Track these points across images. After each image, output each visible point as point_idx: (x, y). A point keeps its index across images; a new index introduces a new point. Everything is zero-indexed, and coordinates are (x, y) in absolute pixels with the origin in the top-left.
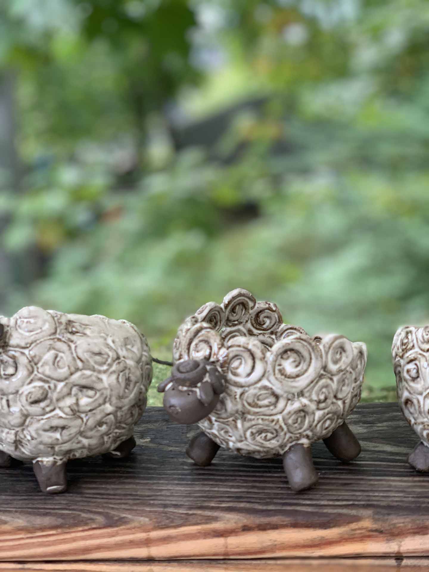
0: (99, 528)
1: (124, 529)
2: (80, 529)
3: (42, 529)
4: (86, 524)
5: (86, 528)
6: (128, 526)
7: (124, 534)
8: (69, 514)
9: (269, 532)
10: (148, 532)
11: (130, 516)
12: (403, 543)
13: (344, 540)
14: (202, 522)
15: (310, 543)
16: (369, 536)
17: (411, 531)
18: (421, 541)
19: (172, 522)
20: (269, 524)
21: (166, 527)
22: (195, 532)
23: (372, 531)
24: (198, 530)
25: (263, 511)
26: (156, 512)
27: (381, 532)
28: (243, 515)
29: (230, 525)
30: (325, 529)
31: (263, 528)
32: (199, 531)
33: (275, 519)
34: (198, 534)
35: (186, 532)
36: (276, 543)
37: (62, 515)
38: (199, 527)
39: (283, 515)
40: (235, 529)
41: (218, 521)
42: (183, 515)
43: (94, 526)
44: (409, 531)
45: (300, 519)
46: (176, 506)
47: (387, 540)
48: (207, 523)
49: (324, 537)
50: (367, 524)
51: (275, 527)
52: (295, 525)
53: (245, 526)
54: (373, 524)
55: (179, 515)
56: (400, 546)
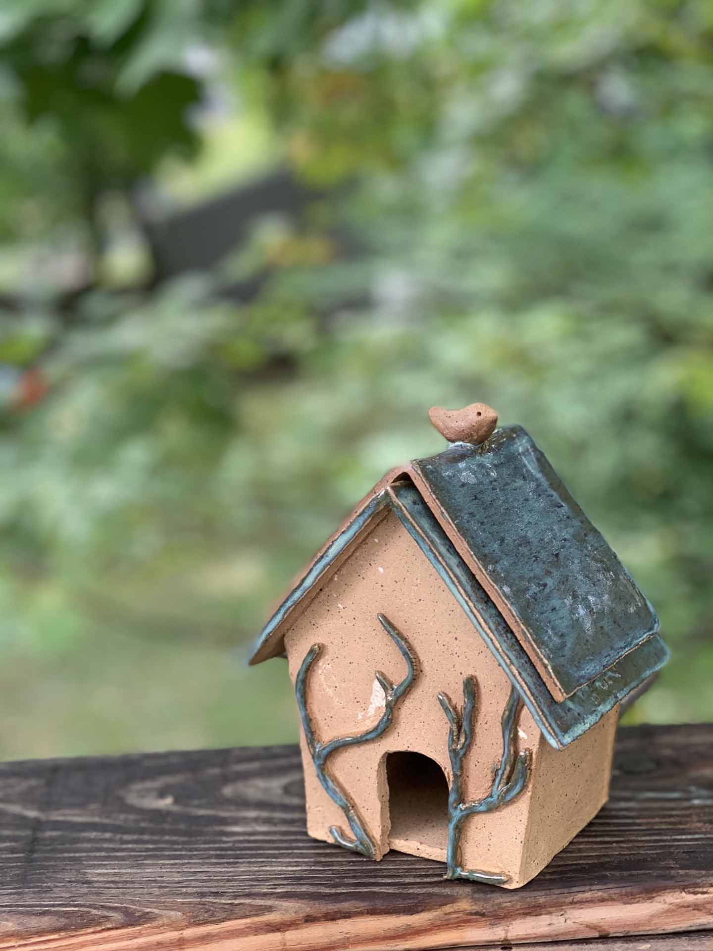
0: (117, 928)
1: (149, 927)
2: (91, 930)
3: (40, 933)
4: (99, 924)
5: (99, 928)
6: (155, 924)
7: (149, 935)
8: (74, 912)
9: (340, 922)
10: (182, 929)
11: (156, 911)
12: (511, 927)
13: (436, 928)
14: (252, 913)
15: (392, 934)
16: (469, 921)
17: (521, 911)
18: (533, 924)
19: (213, 915)
20: (339, 912)
21: (205, 922)
22: (243, 927)
23: (471, 914)
24: (246, 924)
25: (330, 895)
26: (190, 903)
27: (483, 915)
28: (305, 901)
29: (288, 917)
30: (412, 914)
31: (331, 917)
32: (248, 925)
33: (346, 906)
34: (247, 930)
35: (231, 928)
36: (349, 935)
37: (66, 913)
38: (248, 920)
39: (356, 899)
40: (295, 921)
41: (272, 911)
42: (227, 906)
43: (109, 926)
44: (517, 912)
45: (379, 904)
46: (216, 894)
47: (490, 924)
48: (257, 915)
49: (410, 925)
50: (465, 905)
51: (347, 915)
52: (372, 912)
53: (308, 916)
54: (472, 905)
55: (221, 906)
56: (507, 932)
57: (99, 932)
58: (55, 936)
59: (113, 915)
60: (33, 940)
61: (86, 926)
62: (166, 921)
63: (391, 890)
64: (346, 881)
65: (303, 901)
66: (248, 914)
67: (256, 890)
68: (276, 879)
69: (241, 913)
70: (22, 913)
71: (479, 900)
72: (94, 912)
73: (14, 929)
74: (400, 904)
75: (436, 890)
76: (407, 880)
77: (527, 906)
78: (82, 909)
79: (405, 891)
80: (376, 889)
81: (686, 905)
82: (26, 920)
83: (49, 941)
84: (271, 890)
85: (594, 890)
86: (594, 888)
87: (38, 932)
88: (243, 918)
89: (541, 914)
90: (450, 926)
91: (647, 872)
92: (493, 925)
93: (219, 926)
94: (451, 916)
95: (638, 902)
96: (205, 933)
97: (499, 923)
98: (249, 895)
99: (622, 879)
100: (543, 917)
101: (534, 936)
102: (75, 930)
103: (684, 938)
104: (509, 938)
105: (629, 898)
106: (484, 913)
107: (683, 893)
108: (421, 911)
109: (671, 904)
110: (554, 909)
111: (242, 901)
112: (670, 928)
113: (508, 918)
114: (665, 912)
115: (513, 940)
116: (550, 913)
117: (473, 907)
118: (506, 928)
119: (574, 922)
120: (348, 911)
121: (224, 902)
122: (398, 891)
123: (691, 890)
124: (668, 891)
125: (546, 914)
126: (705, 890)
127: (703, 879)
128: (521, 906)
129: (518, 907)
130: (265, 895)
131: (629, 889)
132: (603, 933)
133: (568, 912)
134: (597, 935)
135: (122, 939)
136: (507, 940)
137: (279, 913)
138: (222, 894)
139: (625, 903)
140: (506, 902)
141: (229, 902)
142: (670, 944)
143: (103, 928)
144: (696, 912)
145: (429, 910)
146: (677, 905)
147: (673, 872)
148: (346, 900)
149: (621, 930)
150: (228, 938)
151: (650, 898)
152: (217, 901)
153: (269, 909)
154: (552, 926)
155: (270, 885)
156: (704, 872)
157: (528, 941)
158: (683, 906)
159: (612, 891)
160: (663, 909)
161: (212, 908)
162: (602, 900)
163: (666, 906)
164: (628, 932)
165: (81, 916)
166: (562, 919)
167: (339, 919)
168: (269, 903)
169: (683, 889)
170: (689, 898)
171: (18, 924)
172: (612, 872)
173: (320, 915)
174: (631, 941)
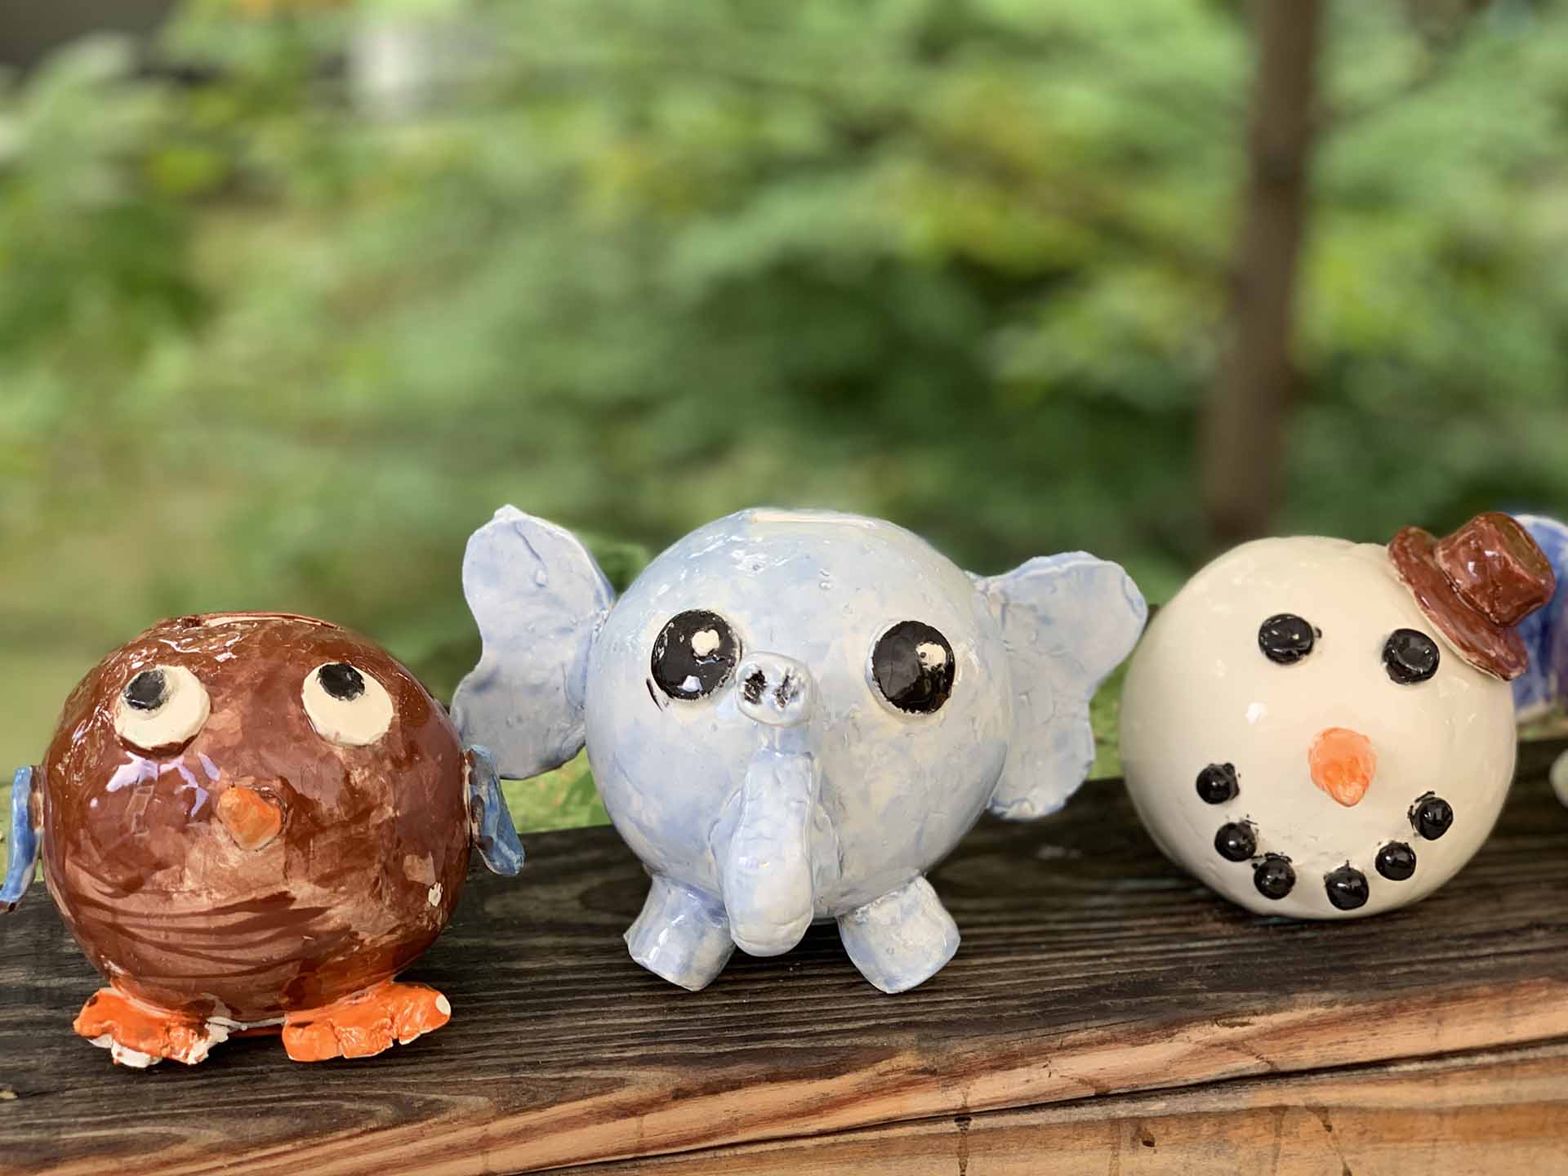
57: (358, 1136)
58: (288, 1147)
59: (378, 1108)
60: (251, 1156)
61: (337, 1128)
62: (462, 1112)
63: (798, 1044)
64: (728, 1034)
65: (669, 1069)
66: (587, 1092)
67: (594, 1055)
68: (622, 1037)
69: (577, 1093)
70: (230, 1115)
71: (928, 1050)
72: (347, 1105)
73: (221, 1140)
74: (814, 1062)
75: (865, 1040)
76: (819, 1028)
77: (996, 1056)
78: (326, 1102)
79: (819, 1044)
80: (777, 1044)
81: (1217, 1042)
82: (239, 1124)
83: (277, 1155)
84: (617, 1055)
85: (1091, 1028)
86: (1089, 1024)
87: (260, 1143)
88: (582, 1099)
89: (1015, 1068)
90: (885, 1092)
91: (1163, 997)
92: (948, 1086)
93: (543, 1114)
94: (886, 1078)
95: (1153, 1042)
96: (522, 1126)
97: (956, 1084)
98: (585, 1064)
99: (1129, 1010)
100: (1019, 1070)
101: (1005, 1099)
102: (319, 1135)
103: (1212, 1091)
104: (969, 1104)
105: (1140, 1037)
106: (935, 1070)
107: (1215, 1025)
108: (844, 1073)
109: (1197, 1042)
110: (1035, 1058)
111: (576, 1074)
112: (1193, 1078)
113: (970, 1075)
114: (1188, 1055)
115: (974, 1107)
116: (1028, 1065)
117: (920, 1063)
118: (966, 1090)
119: (1062, 1076)
120: (738, 1078)
121: (547, 1076)
122: (809, 1045)
123: (1227, 1021)
124: (1195, 1023)
125: (1022, 1066)
126: (1245, 1020)
127: (1242, 1004)
128: (988, 1056)
129: (985, 1058)
130: (610, 1062)
131: (1141, 1024)
132: (1101, 1090)
133: (1054, 1061)
134: (1092, 1093)
135: (393, 1145)
136: (966, 1108)
137: (633, 1088)
138: (546, 1065)
139: (1133, 1045)
140: (967, 1053)
141: (557, 1076)
142: (1194, 1100)
143: (363, 1129)
144: (1232, 1052)
145: (856, 1070)
146: (1205, 1044)
147: (1200, 997)
148: (735, 1063)
149: (1127, 1084)
150: (556, 1131)
151: (1168, 1036)
152: (538, 1075)
153: (621, 1083)
154: (1031, 1084)
155: (615, 1047)
156: (1242, 995)
157: (996, 1108)
158: (1214, 1045)
159: (1116, 1029)
160: (1186, 1050)
161: (532, 1088)
162: (1102, 1042)
163: (1190, 1047)
164: (1137, 1086)
165: (327, 1113)
166: (1045, 1073)
167: (725, 1091)
168: (618, 1073)
169: (1216, 1019)
170: (1223, 1033)
171: (228, 1132)
172: (1114, 1001)
173: (697, 1088)
174: (1139, 1099)
